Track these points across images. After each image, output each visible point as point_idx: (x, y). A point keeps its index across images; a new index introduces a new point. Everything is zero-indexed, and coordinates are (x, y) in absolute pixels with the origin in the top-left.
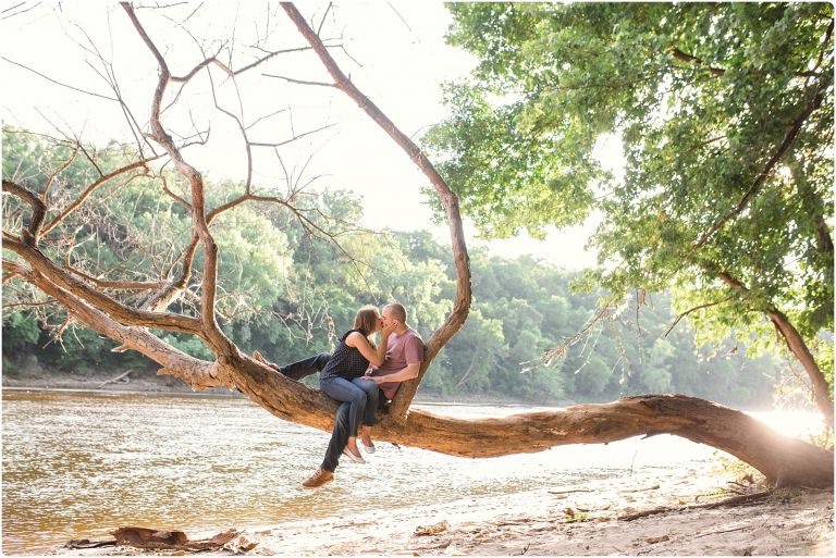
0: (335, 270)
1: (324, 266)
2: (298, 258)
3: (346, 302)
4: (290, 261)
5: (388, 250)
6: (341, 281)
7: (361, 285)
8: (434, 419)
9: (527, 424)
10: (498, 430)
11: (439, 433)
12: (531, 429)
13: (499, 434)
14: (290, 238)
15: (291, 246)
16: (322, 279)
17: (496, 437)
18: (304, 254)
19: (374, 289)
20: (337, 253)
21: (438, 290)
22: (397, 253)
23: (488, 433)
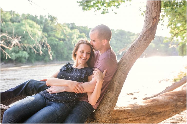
0: (53, 33)
1: (50, 33)
2: (43, 31)
3: (56, 41)
4: (41, 32)
5: (65, 28)
6: (54, 36)
7: (59, 36)
8: (124, 111)
9: (176, 100)
10: (161, 108)
11: (129, 119)
12: (178, 103)
13: (161, 110)
14: (41, 27)
15: (41, 28)
16: (50, 36)
17: (160, 112)
18: (45, 30)
19: (62, 37)
20: (52, 29)
21: (78, 36)
22: (67, 28)
23: (155, 111)
